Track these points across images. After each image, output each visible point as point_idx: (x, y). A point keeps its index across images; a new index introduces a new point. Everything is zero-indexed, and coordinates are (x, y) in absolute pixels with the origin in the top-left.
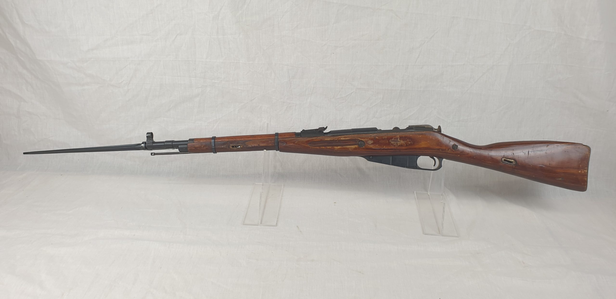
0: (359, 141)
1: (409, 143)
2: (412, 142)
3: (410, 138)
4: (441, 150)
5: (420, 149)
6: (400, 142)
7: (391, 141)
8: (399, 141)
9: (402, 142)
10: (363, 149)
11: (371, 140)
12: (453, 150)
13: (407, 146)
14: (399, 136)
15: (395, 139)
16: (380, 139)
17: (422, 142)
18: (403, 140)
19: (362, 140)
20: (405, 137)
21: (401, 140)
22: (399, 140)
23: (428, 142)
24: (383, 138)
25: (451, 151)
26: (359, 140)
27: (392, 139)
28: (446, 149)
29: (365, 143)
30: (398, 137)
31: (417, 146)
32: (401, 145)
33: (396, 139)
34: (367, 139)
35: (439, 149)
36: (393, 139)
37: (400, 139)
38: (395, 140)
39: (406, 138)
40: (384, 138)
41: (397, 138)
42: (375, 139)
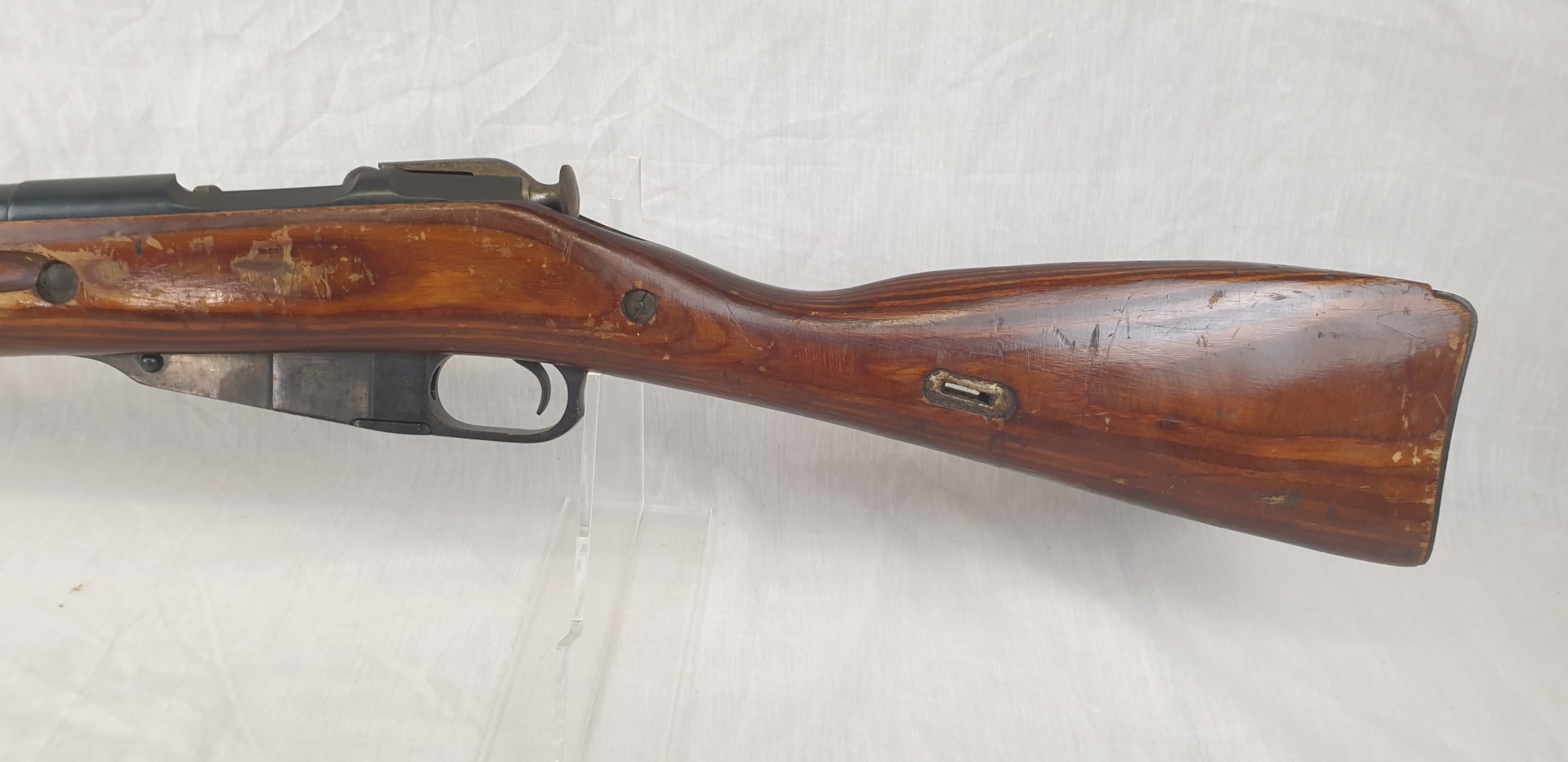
0: (41, 263)
1: (354, 277)
2: (370, 274)
3: (355, 247)
4: (552, 323)
5: (420, 312)
6: (294, 271)
7: (239, 264)
8: (287, 268)
9: (308, 272)
10: (71, 312)
11: (115, 259)
12: (630, 323)
13: (337, 295)
14: (289, 233)
15: (262, 251)
16: (171, 251)
17: (436, 276)
18: (317, 262)
19: (59, 255)
20: (327, 241)
21: (303, 262)
22: (288, 259)
23: (472, 271)
24: (193, 249)
25: (616, 330)
26: (39, 256)
27: (244, 255)
28: (586, 318)
29: (82, 278)
30: (286, 236)
31: (399, 300)
32: (307, 294)
33: (270, 251)
34: (92, 250)
35: (540, 319)
36: (252, 255)
37: (293, 253)
38: (267, 257)
39: (335, 247)
40: (197, 245)
41: (278, 249)
42: (139, 251)
